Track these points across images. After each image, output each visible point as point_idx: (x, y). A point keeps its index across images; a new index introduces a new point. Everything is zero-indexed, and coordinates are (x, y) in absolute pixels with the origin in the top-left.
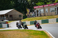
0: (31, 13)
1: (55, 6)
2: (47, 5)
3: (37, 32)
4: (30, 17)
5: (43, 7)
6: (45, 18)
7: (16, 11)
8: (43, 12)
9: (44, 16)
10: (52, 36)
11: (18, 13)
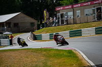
0: (51, 19)
1: (93, 6)
2: (79, 5)
3: (61, 53)
4: (49, 26)
5: (73, 7)
6: (75, 27)
7: (25, 16)
8: (72, 17)
9: (74, 24)
10: (87, 59)
11: (29, 20)
